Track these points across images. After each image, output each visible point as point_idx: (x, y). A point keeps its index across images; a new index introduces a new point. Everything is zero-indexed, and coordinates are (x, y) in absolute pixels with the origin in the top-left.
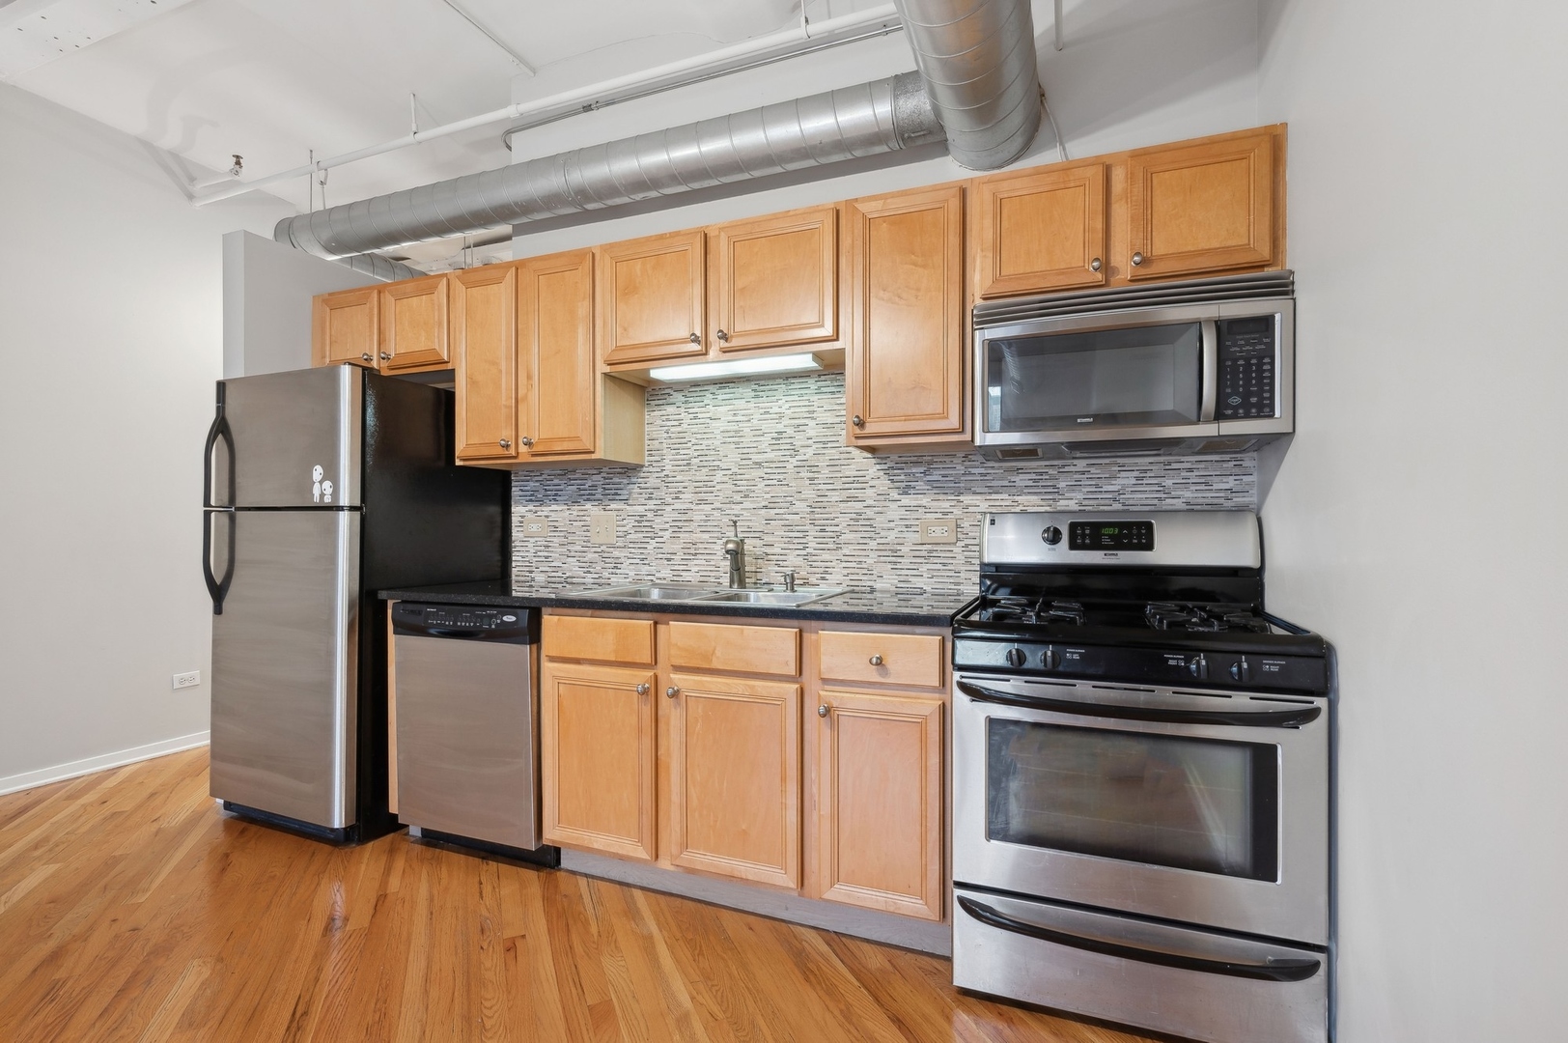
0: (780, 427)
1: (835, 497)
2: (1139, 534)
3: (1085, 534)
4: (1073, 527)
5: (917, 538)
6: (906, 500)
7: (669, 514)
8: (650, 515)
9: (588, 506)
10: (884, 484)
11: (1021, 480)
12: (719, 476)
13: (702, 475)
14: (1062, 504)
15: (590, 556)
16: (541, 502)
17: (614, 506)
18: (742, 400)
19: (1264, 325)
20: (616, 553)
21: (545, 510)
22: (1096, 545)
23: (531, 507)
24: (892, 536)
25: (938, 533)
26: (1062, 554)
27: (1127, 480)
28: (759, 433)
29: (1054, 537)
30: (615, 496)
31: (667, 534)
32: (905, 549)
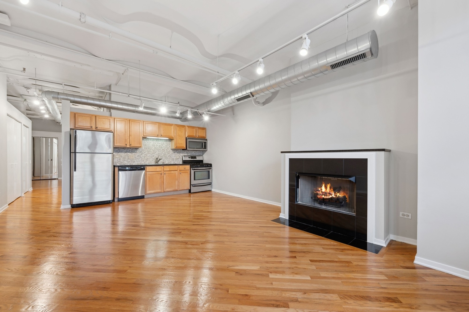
0: (160, 145)
1: (167, 153)
2: (195, 157)
3: (192, 157)
4: (191, 157)
5: (176, 158)
6: (174, 154)
7: (143, 155)
8: (140, 155)
9: (129, 153)
10: (172, 152)
11: (185, 152)
12: (151, 150)
13: (149, 150)
14: (189, 155)
15: (129, 161)
16: (119, 152)
17: (133, 153)
18: (155, 141)
19: (206, 142)
20: (134, 160)
21: (119, 154)
22: (193, 158)
23: (116, 153)
24: (173, 158)
25: (178, 157)
26: (190, 159)
27: (193, 153)
28: (157, 145)
29: (189, 158)
30: (134, 152)
31: (143, 157)
32: (174, 159)
